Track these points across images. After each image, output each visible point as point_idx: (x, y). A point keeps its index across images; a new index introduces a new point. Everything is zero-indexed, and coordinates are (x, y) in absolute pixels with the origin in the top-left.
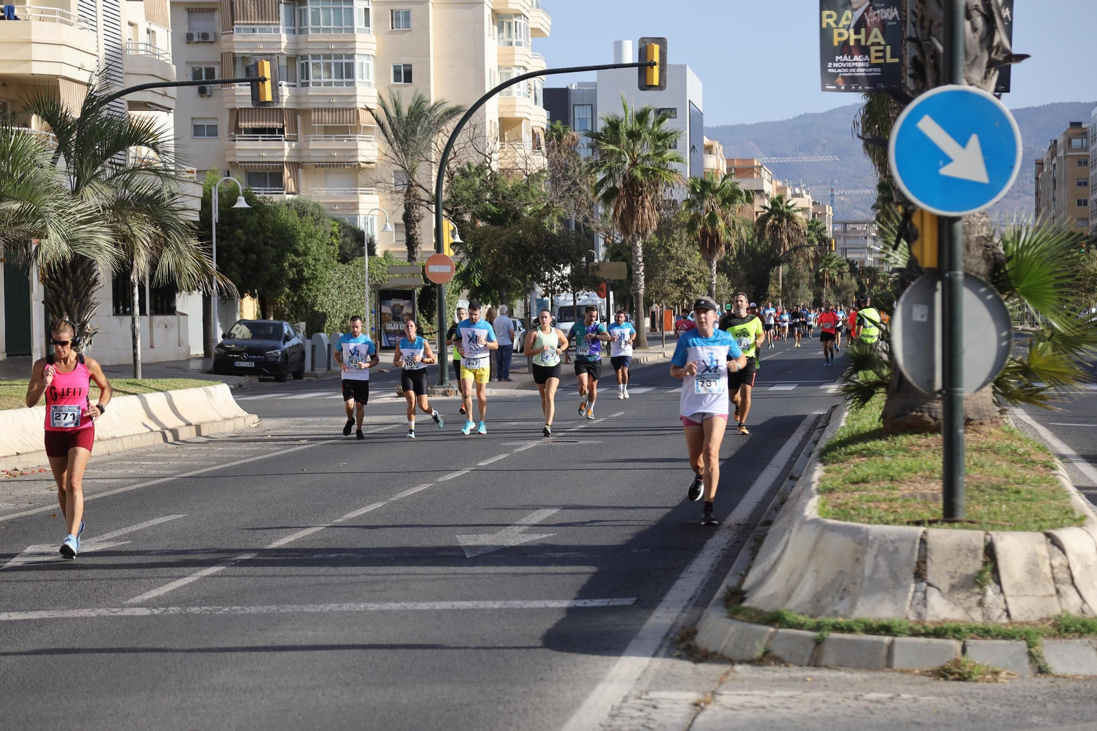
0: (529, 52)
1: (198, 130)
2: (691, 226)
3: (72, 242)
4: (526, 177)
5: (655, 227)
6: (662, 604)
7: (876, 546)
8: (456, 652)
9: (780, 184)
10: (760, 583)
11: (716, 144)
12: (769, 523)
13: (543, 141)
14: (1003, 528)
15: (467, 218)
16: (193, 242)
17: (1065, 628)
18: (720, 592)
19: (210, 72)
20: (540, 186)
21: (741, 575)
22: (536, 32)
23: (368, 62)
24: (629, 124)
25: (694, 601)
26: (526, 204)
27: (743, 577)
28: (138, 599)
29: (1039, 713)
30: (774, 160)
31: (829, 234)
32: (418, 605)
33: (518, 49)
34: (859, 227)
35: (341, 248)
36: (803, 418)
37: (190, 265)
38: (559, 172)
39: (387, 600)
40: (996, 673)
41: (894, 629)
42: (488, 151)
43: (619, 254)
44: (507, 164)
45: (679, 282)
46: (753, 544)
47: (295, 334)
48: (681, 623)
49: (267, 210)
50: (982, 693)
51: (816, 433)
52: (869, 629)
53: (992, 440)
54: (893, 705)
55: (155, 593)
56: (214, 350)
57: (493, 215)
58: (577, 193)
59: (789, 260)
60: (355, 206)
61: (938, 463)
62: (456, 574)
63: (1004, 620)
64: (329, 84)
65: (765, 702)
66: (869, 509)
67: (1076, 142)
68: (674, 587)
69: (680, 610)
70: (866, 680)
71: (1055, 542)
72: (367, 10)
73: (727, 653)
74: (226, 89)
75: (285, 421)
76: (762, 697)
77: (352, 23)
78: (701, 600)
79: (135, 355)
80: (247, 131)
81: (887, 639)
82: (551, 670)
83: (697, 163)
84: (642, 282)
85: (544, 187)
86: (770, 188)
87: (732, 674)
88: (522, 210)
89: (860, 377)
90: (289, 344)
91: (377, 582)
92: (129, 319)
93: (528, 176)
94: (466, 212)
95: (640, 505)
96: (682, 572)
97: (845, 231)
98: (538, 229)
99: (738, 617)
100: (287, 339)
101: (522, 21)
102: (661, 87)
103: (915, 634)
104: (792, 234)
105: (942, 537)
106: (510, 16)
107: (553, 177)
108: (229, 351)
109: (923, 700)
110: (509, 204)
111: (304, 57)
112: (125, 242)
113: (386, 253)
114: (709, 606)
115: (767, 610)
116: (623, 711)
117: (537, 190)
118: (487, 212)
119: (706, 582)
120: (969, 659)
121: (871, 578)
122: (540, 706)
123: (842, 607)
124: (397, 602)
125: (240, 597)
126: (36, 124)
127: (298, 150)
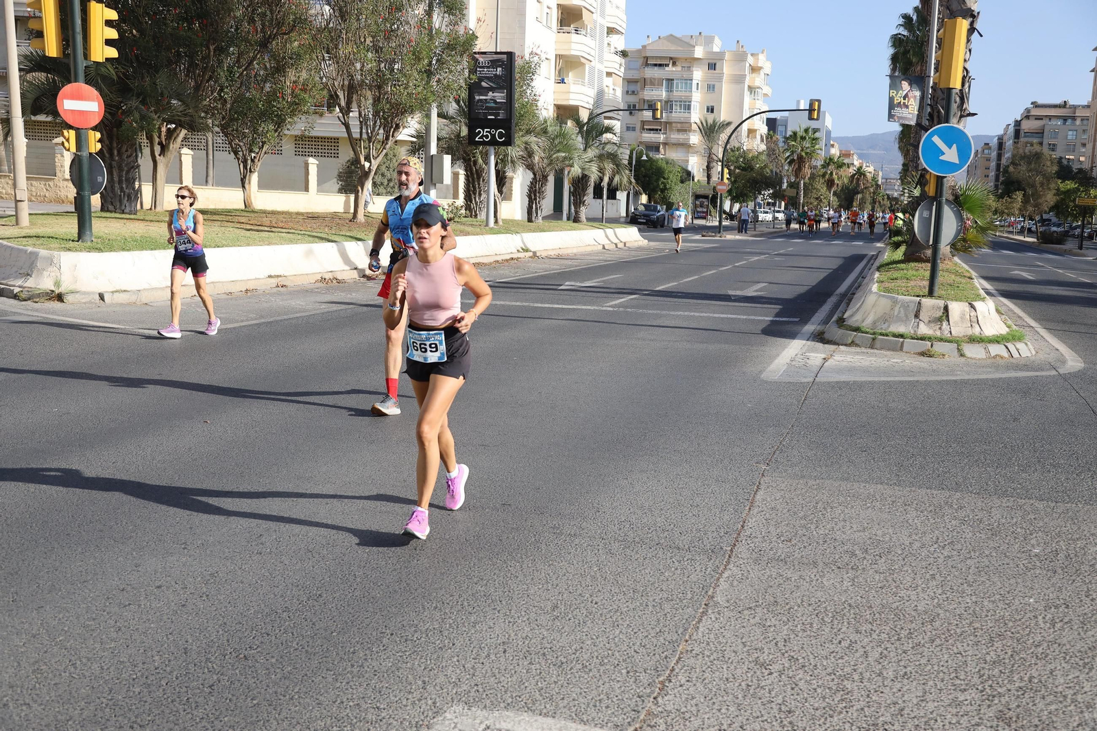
0: (761, 103)
1: (628, 129)
2: (824, 175)
3: (583, 169)
4: (757, 153)
5: (809, 176)
6: (810, 322)
7: (900, 304)
9: (861, 161)
10: (852, 316)
11: (836, 144)
12: (854, 294)
13: (765, 139)
14: (952, 300)
16: (627, 172)
17: (972, 340)
18: (834, 318)
19: (634, 106)
20: (762, 157)
21: (843, 313)
22: (765, 95)
23: (696, 104)
24: (801, 133)
25: (823, 321)
26: (757, 164)
28: (608, 304)
29: (960, 371)
30: (859, 151)
31: (880, 183)
32: (714, 315)
33: (757, 102)
34: (892, 181)
35: (681, 177)
36: (866, 255)
37: (625, 180)
38: (771, 152)
39: (702, 312)
40: (944, 355)
41: (904, 336)
42: (743, 142)
43: (792, 186)
44: (750, 147)
45: (817, 199)
46: (847, 301)
47: (662, 210)
48: (818, 329)
49: (654, 161)
50: (937, 362)
51: (872, 261)
52: (895, 336)
53: (948, 267)
54: (902, 364)
55: (614, 303)
56: (630, 215)
57: (743, 167)
58: (778, 160)
59: (863, 192)
60: (688, 161)
61: (928, 274)
62: (728, 305)
63: (949, 335)
64: (681, 112)
65: (852, 360)
66: (898, 290)
67: (986, 151)
68: (815, 316)
69: (817, 324)
70: (891, 355)
71: (972, 307)
72: (698, 84)
73: (836, 341)
74: (640, 113)
75: (658, 243)
76: (851, 358)
77: (691, 89)
78: (826, 321)
79: (603, 214)
80: (647, 129)
81: (901, 340)
83: (828, 151)
84: (802, 198)
85: (764, 157)
86: (857, 163)
87: (839, 349)
88: (754, 166)
89: (896, 239)
90: (659, 214)
91: (698, 306)
92: (600, 201)
93: (759, 152)
94: (733, 166)
95: (801, 284)
96: (818, 310)
97: (886, 182)
98: (762, 174)
99: (842, 328)
100: (659, 212)
101: (760, 90)
102: (817, 119)
103: (913, 338)
104: (865, 182)
105: (927, 302)
106: (755, 88)
107: (768, 154)
108: (636, 215)
109: (914, 363)
110: (751, 163)
111: (672, 101)
112: (601, 170)
113: (698, 181)
114: (830, 324)
115: (854, 326)
116: (795, 359)
117: (761, 159)
118: (740, 166)
119: (828, 314)
120: (934, 349)
121: (897, 316)
122: (763, 355)
123: (884, 326)
124: (706, 313)
125: (646, 307)
126: (570, 123)
127: (666, 138)
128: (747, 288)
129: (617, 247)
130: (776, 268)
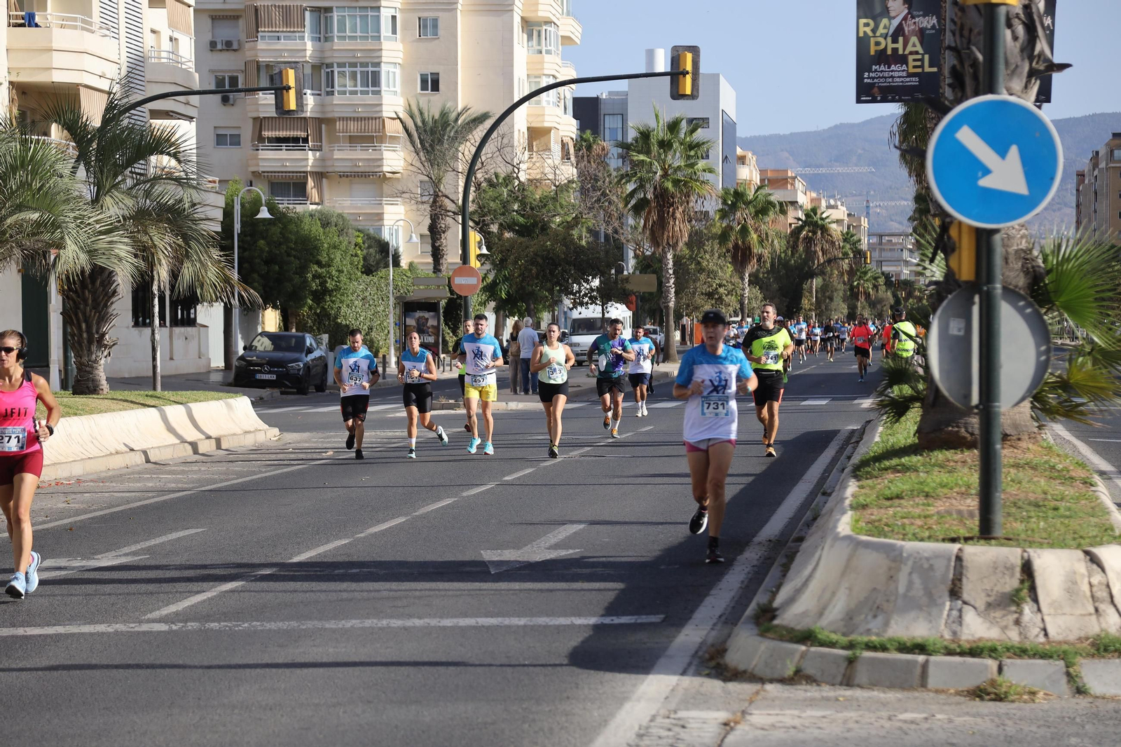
0: (558, 60)
1: (221, 140)
2: (723, 237)
3: (91, 253)
4: (554, 188)
5: (686, 238)
6: (691, 621)
7: (910, 563)
8: (479, 670)
9: (814, 195)
10: (791, 600)
11: (750, 155)
12: (801, 539)
13: (572, 151)
14: (1041, 545)
15: (494, 228)
16: (216, 253)
17: (1103, 648)
18: (753, 606)
19: (234, 80)
20: (569, 197)
21: (772, 592)
22: (566, 40)
23: (394, 70)
24: (660, 133)
25: (723, 618)
26: (555, 215)
27: (774, 594)
28: (156, 614)
29: (1077, 735)
30: (808, 171)
31: (864, 246)
32: (442, 621)
33: (547, 58)
34: (894, 240)
35: (365, 259)
36: (835, 433)
37: (212, 274)
38: (589, 183)
39: (410, 616)
40: (1033, 693)
41: (928, 648)
42: (516, 161)
43: (649, 266)
44: (535, 174)
45: (710, 295)
46: (784, 560)
47: (317, 346)
48: (710, 641)
49: (291, 220)
50: (1019, 713)
51: (849, 448)
52: (903, 648)
53: (1029, 456)
54: (926, 726)
55: (173, 608)
56: (235, 363)
57: (521, 226)
58: (607, 204)
59: (822, 273)
60: (380, 217)
61: (975, 479)
62: (480, 590)
63: (1042, 639)
64: (355, 93)
65: (797, 722)
66: (903, 525)
67: (1119, 154)
68: (703, 604)
69: (709, 628)
70: (900, 700)
71: (1094, 560)
72: (394, 18)
73: (758, 672)
74: (249, 97)
75: (306, 435)
76: (793, 716)
77: (378, 31)
78: (731, 618)
79: (154, 367)
80: (271, 140)
81: (921, 658)
82: (577, 688)
83: (729, 174)
84: (672, 295)
85: (573, 198)
86: (804, 199)
87: (762, 693)
88: (549, 222)
89: (895, 391)
90: (311, 357)
91: (400, 598)
92: (148, 331)
93: (557, 187)
94: (493, 223)
95: (669, 521)
96: (711, 589)
97: (881, 243)
98: (567, 241)
99: (768, 635)
100: (310, 351)
101: (551, 29)
102: (693, 96)
103: (950, 653)
104: (826, 246)
105: (977, 554)
106: (539, 24)
107: (582, 188)
108: (250, 363)
109: (959, 720)
110: (537, 216)
111: (329, 65)
112: (145, 253)
113: (411, 265)
114: (739, 624)
115: (798, 627)
116: (650, 730)
117: (566, 201)
118: (515, 223)
119: (736, 599)
120: (1005, 678)
121: (905, 596)
122: (566, 725)
123: (875, 625)
124: (420, 618)
125: (260, 613)
126: (56, 133)
127: (322, 159)
128: (531, 541)
129: (196, 451)
130: (607, 481)
